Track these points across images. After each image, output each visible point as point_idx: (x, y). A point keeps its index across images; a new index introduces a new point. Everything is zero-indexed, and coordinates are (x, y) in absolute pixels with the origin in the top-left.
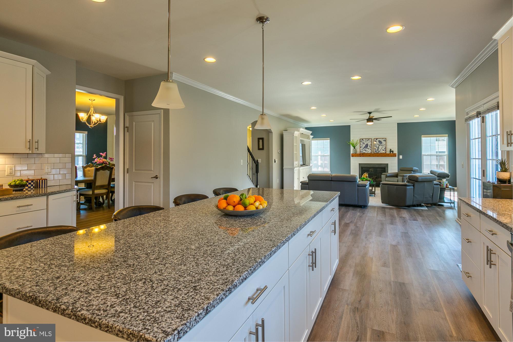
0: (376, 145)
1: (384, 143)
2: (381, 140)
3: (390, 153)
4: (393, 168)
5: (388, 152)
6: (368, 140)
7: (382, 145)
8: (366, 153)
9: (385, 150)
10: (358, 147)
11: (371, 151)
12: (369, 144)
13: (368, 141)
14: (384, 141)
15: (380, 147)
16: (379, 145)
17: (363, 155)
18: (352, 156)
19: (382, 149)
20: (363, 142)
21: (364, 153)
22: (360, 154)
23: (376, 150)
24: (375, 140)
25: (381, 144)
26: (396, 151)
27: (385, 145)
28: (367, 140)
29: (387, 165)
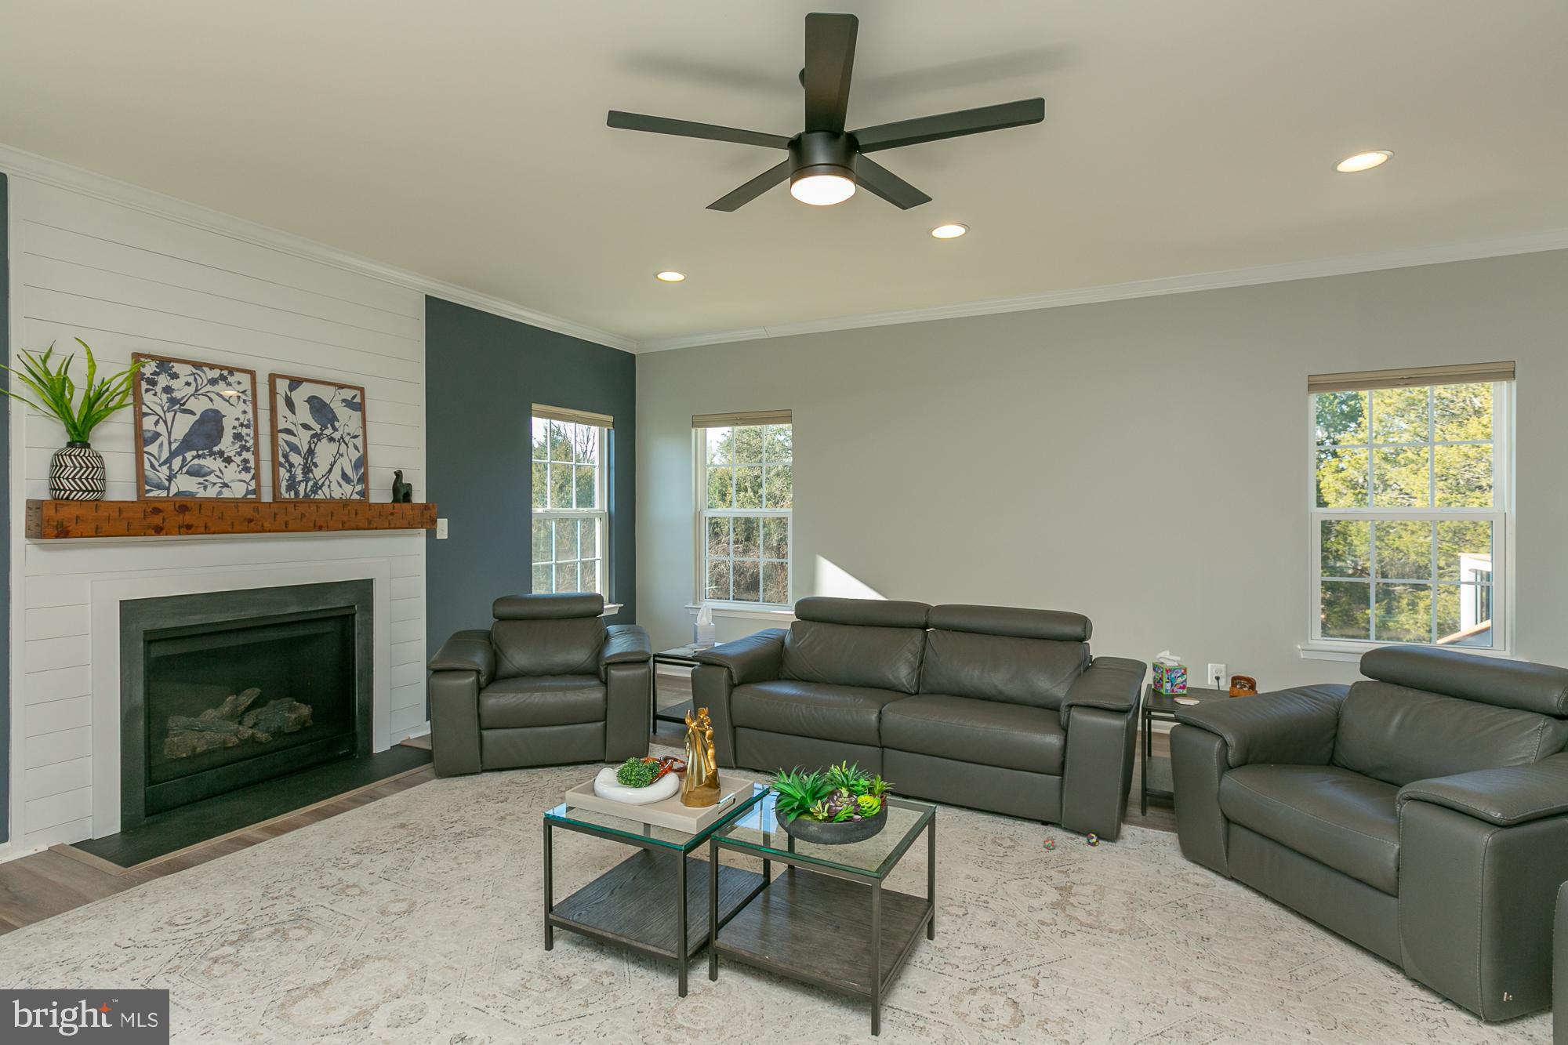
0: (289, 432)
1: (347, 420)
2: (326, 394)
5: (380, 494)
6: (216, 373)
7: (336, 435)
8: (205, 496)
9: (360, 481)
10: (112, 436)
11: (247, 477)
12: (232, 416)
13: (216, 388)
14: (349, 404)
15: (325, 452)
16: (317, 437)
17: (188, 518)
19: (336, 475)
20: (168, 390)
21: (178, 494)
22: (144, 510)
23: (292, 478)
24: (282, 386)
27: (359, 442)
28: (213, 382)
29: (363, 590)
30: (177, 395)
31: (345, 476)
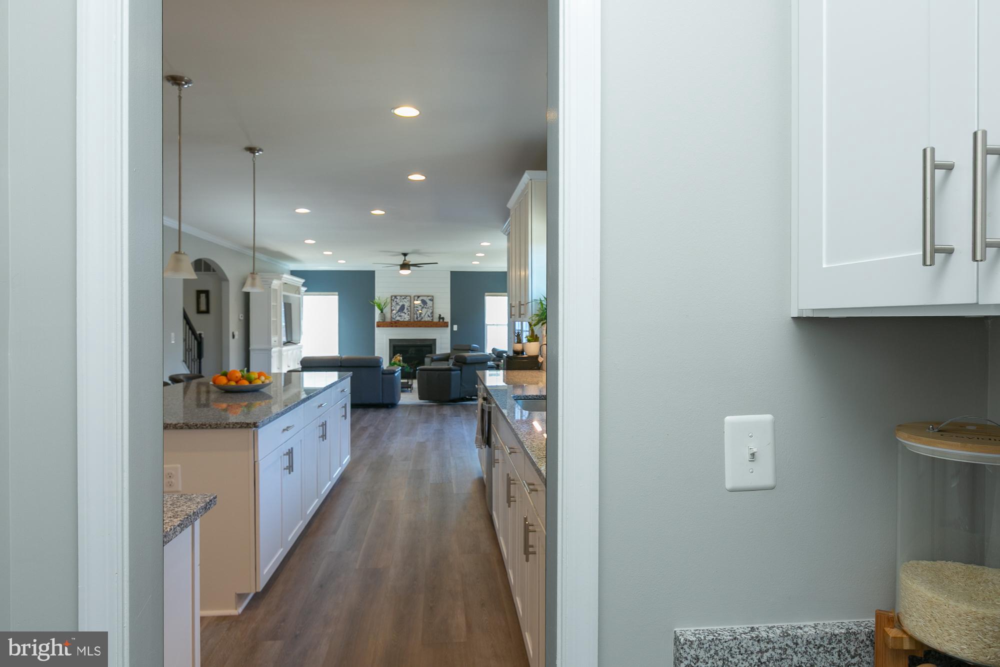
0: (417, 307)
1: (429, 303)
2: (425, 298)
3: (439, 321)
4: (444, 346)
5: (436, 320)
6: (404, 297)
7: (427, 307)
8: (401, 320)
9: (432, 317)
10: (387, 310)
11: (409, 316)
12: (407, 305)
14: (430, 300)
15: (424, 311)
16: (423, 308)
17: (396, 324)
18: (378, 326)
20: (396, 301)
21: (397, 320)
22: (392, 323)
23: (417, 316)
24: (416, 298)
25: (425, 306)
26: (448, 319)
27: (432, 308)
28: (403, 299)
29: (434, 341)
30: (398, 302)
31: (428, 316)
